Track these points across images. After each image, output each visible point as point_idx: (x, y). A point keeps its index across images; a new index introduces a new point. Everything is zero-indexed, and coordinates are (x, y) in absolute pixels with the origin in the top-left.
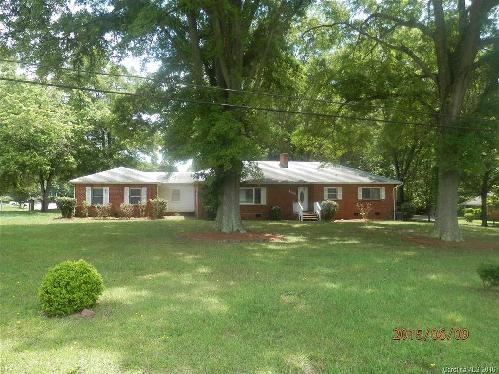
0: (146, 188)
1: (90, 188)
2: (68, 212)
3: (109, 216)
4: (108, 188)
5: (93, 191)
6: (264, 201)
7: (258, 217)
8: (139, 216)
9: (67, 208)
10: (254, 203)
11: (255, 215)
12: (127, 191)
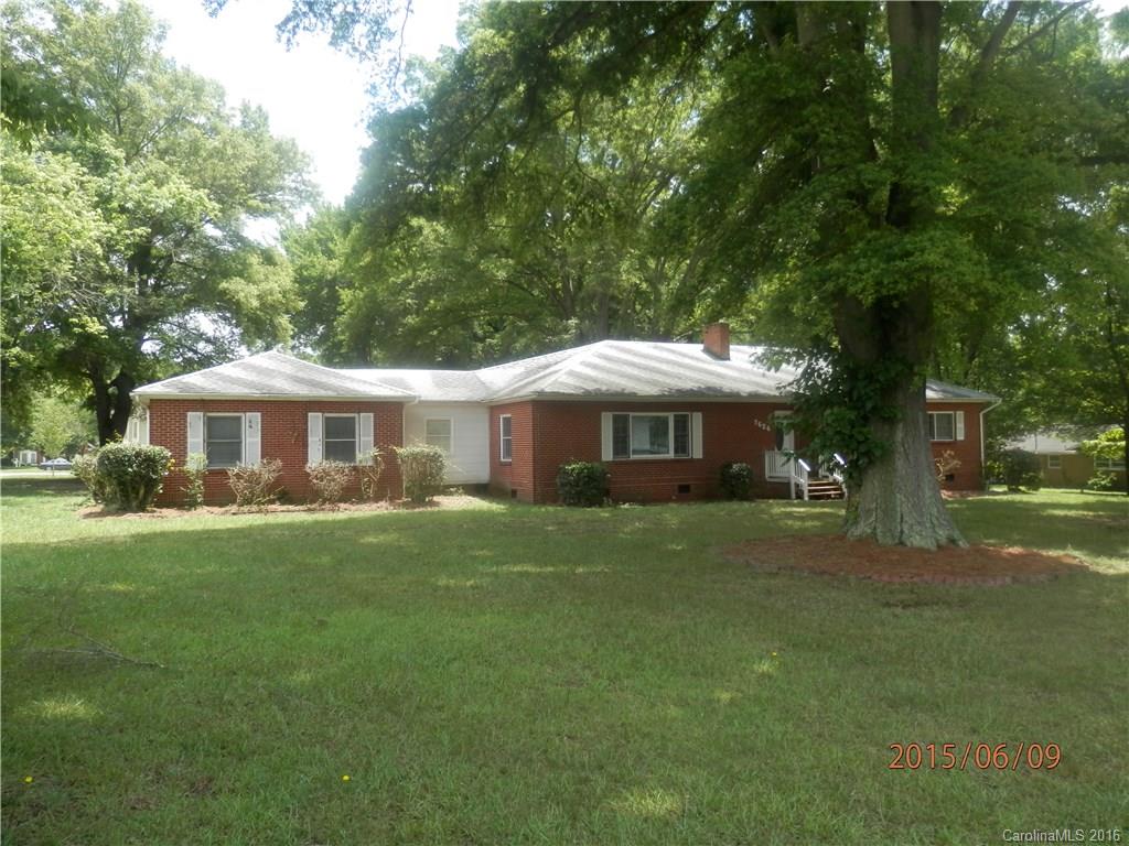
0: (372, 415)
1: (202, 414)
2: (142, 492)
3: (272, 502)
4: (259, 414)
5: (210, 424)
6: (697, 451)
7: (684, 493)
8: (362, 500)
9: (142, 477)
10: (671, 455)
11: (676, 488)
12: (316, 423)
